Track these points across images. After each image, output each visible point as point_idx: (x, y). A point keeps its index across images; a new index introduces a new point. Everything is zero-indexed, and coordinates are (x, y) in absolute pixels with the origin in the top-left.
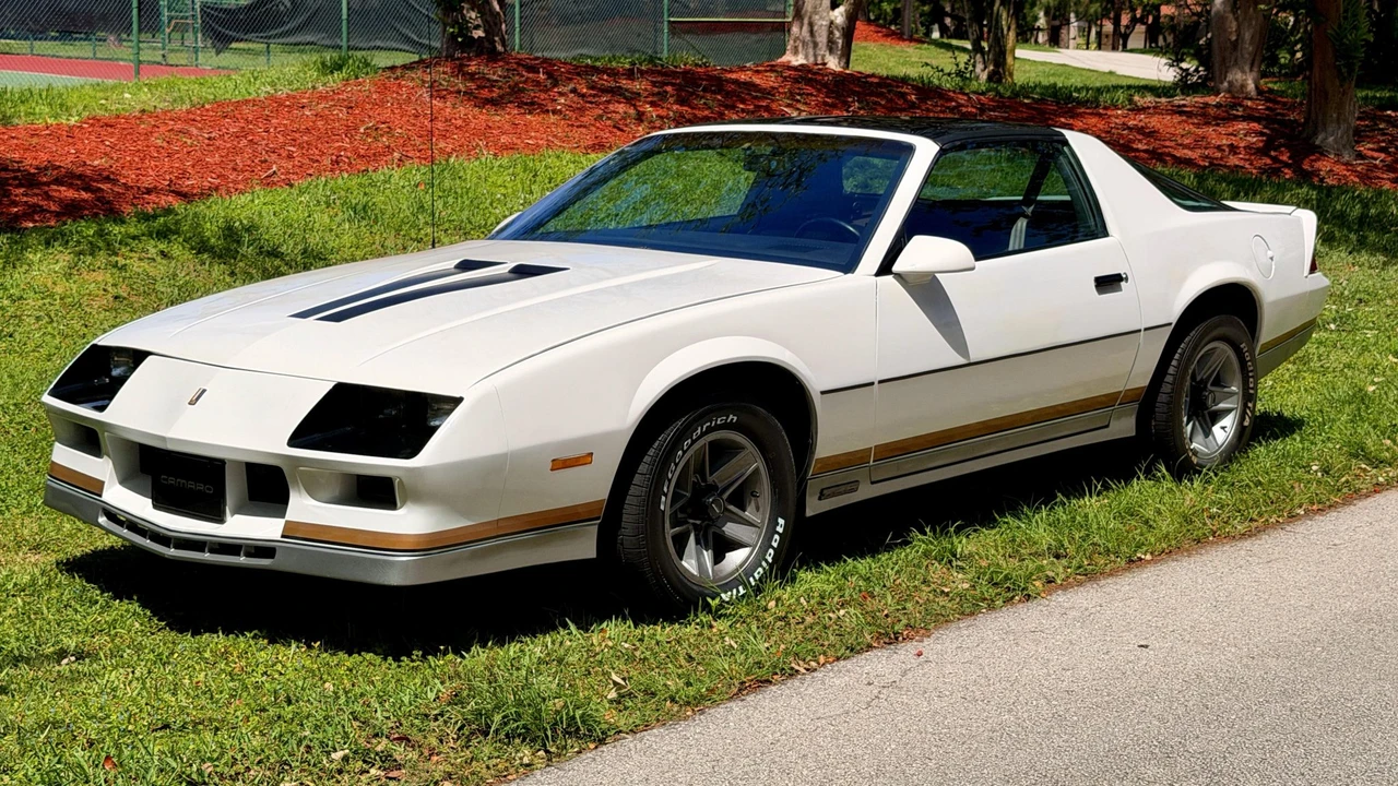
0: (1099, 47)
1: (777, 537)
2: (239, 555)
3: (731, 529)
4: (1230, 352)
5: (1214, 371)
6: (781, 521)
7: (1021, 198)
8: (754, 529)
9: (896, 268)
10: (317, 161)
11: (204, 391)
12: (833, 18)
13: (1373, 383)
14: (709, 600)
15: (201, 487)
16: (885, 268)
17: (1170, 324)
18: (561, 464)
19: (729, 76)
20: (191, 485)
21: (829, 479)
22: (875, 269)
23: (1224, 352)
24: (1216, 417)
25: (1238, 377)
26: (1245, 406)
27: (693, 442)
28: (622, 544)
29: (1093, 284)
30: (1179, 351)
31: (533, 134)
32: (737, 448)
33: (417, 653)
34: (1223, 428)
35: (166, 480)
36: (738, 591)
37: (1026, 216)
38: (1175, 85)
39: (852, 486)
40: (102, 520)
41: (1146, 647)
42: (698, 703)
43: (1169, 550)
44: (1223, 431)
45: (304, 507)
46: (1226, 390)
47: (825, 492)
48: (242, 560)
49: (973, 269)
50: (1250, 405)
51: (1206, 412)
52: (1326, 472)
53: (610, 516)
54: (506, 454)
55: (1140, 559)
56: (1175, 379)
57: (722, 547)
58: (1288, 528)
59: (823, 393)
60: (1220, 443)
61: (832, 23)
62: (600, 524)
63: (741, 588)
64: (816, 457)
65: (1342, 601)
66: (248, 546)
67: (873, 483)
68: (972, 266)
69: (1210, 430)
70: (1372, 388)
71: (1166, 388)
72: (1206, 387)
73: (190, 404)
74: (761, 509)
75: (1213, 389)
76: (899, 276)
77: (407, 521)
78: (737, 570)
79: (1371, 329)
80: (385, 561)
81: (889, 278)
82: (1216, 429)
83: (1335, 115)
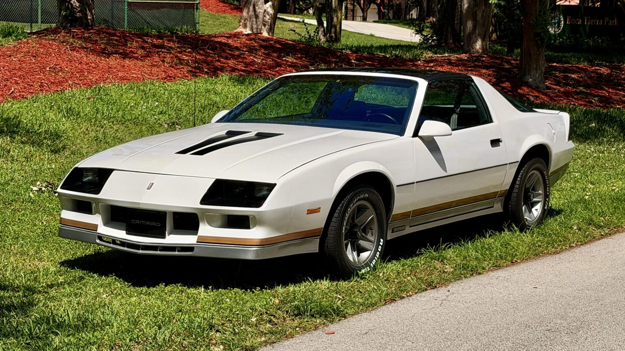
0: (364, 19)
1: (380, 247)
2: (175, 251)
3: (362, 243)
4: (539, 175)
5: (532, 185)
6: (382, 240)
7: (453, 106)
8: (371, 243)
9: (420, 134)
10: (32, 85)
11: (153, 184)
12: (266, 8)
13: (587, 195)
14: (358, 272)
15: (154, 224)
16: (416, 134)
17: (518, 162)
18: (310, 212)
19: (216, 40)
20: (148, 223)
21: (397, 224)
22: (412, 135)
23: (537, 175)
24: (533, 204)
25: (542, 186)
26: (545, 200)
27: (354, 204)
28: (327, 247)
29: (490, 143)
30: (521, 174)
31: (133, 72)
32: (366, 208)
33: (258, 288)
34: (536, 210)
35: (135, 222)
36: (367, 269)
37: (456, 113)
38: (421, 44)
39: (403, 228)
40: (98, 241)
41: (536, 288)
42: (373, 306)
43: (526, 259)
44: (537, 211)
45: (206, 230)
46: (536, 192)
47: (394, 229)
48: (177, 253)
49: (451, 135)
50: (547, 199)
51: (529, 202)
52: (580, 229)
53: (323, 234)
54: (293, 207)
55: (516, 261)
56: (519, 186)
57: (360, 250)
58: (572, 251)
59: (397, 186)
60: (535, 216)
61: (265, 11)
62: (320, 238)
63: (368, 268)
64: (394, 213)
65: (605, 273)
66: (179, 247)
67: (410, 227)
68: (450, 133)
69: (531, 210)
70: (587, 197)
71: (516, 190)
72: (529, 190)
73: (148, 189)
74: (374, 235)
75: (533, 192)
76: (421, 138)
77: (256, 233)
78: (366, 260)
79: (577, 172)
80: (245, 250)
81: (417, 138)
82: (533, 210)
83: (534, 66)
